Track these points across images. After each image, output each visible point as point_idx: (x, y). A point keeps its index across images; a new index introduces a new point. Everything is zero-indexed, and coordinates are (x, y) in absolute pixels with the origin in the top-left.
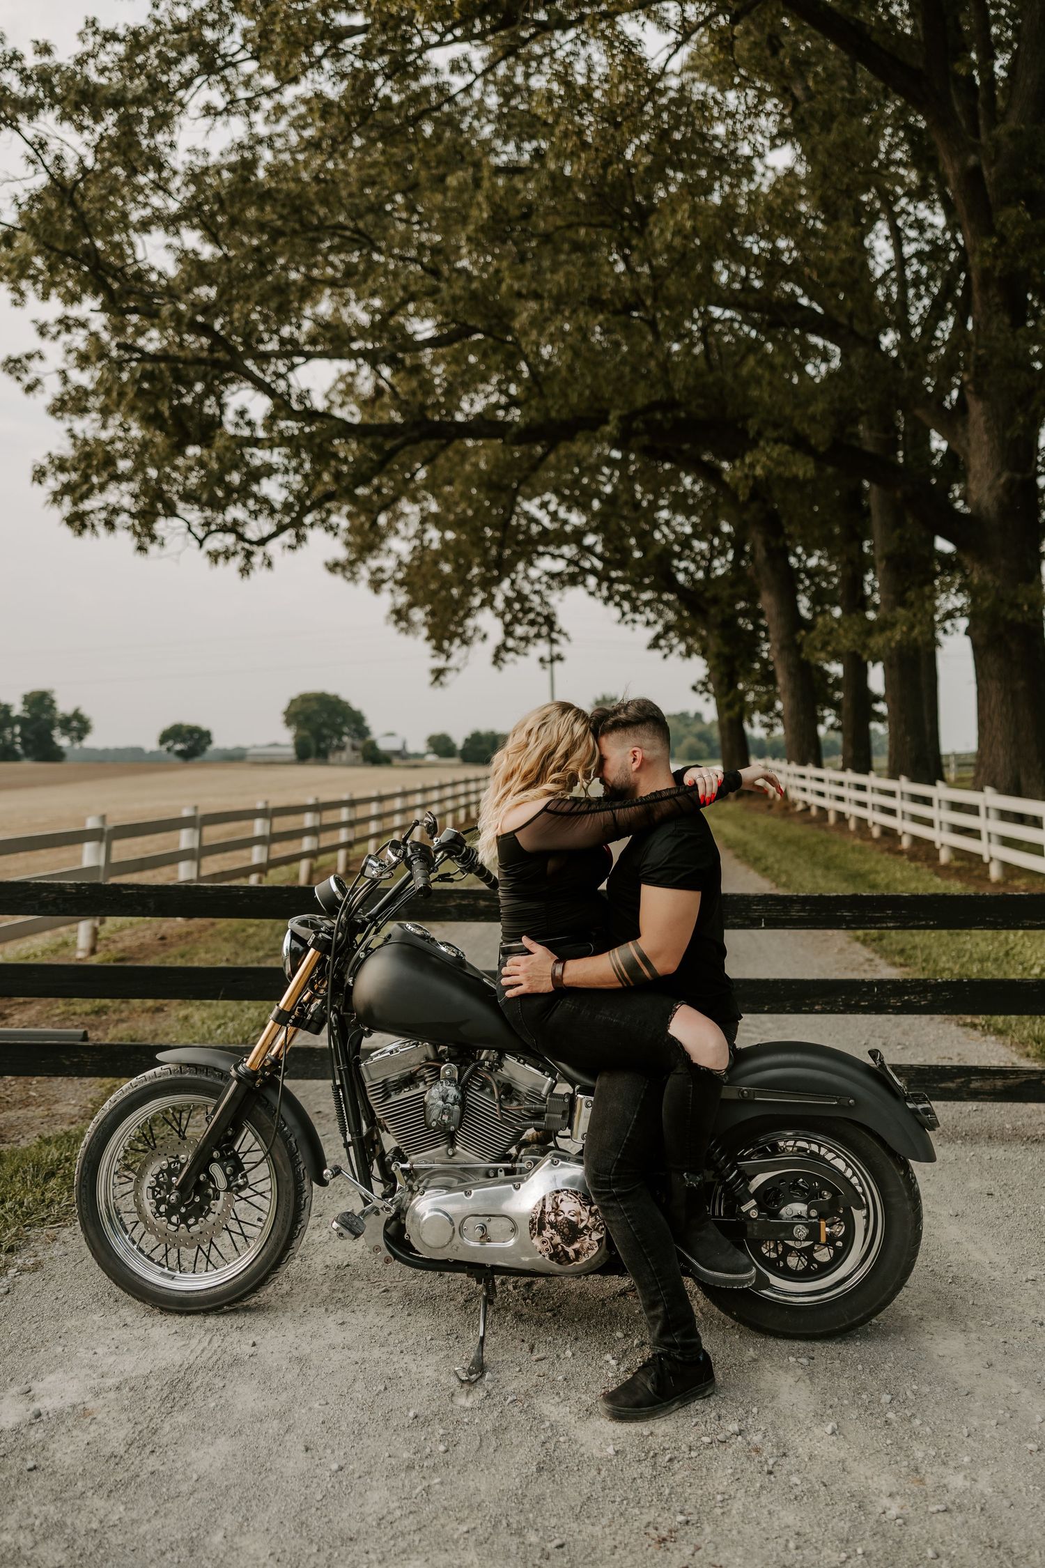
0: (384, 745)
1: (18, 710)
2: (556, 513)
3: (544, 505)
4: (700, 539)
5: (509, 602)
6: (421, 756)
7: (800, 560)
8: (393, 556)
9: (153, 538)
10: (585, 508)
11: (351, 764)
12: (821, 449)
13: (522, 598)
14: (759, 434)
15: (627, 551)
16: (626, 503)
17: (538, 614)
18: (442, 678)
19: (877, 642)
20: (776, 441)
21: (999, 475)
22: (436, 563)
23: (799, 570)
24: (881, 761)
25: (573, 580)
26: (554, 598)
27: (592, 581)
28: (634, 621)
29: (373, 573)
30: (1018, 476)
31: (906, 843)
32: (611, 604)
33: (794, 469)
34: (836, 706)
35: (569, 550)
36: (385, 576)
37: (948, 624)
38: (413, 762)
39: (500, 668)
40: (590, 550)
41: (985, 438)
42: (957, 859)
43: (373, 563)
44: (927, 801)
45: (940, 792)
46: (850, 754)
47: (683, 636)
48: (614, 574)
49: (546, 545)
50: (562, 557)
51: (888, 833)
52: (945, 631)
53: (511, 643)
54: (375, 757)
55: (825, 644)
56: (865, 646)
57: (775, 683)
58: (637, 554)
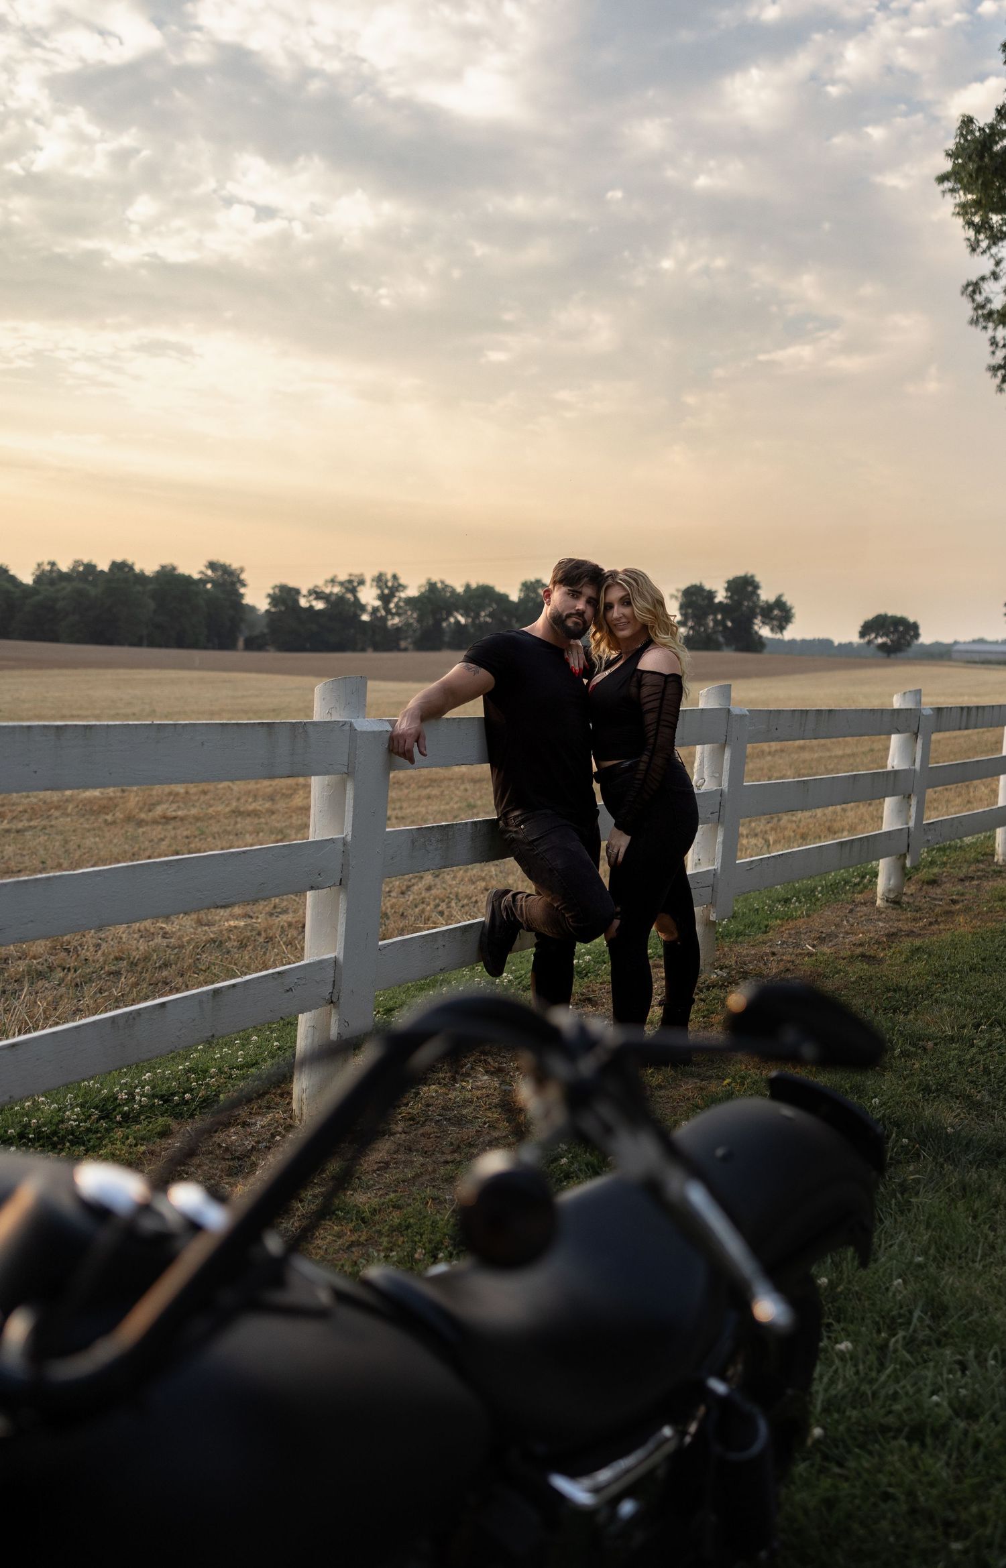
1: (721, 596)
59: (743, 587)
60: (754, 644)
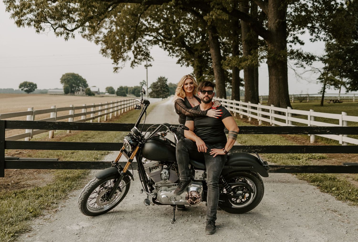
0: (93, 90)
2: (150, 22)
3: (147, 20)
4: (192, 32)
5: (136, 48)
6: (104, 93)
7: (220, 40)
8: (102, 34)
9: (41, 28)
10: (159, 21)
11: (82, 95)
12: (230, 12)
13: (139, 47)
14: (213, 7)
15: (171, 35)
16: (171, 21)
17: (144, 52)
18: (117, 70)
19: (243, 64)
20: (218, 9)
21: (276, 20)
22: (114, 36)
23: (220, 42)
24: (242, 97)
25: (156, 43)
26: (149, 48)
27: (160, 43)
28: (173, 55)
29: (96, 39)
30: (281, 21)
31: (250, 120)
32: (166, 50)
33: (223, 17)
34: (230, 81)
35: (154, 34)
36: (100, 39)
37: (262, 60)
38: (101, 95)
39: (133, 68)
40: (160, 34)
41: (273, 9)
42: (263, 124)
43: (96, 36)
44: (255, 108)
45: (259, 106)
46: (234, 96)
47: (187, 60)
48: (167, 41)
49: (148, 32)
50: (152, 36)
51: (245, 117)
52: (261, 62)
53: (136, 60)
54: (90, 93)
55: (229, 64)
56: (239, 65)
57: (213, 74)
58: (174, 36)
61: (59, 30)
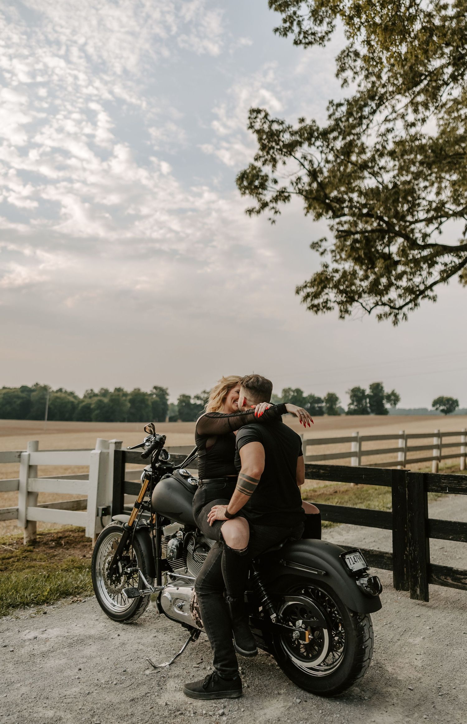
1: (368, 392)
9: (348, 312)
59: (377, 388)
60: (383, 412)
61: (380, 310)
